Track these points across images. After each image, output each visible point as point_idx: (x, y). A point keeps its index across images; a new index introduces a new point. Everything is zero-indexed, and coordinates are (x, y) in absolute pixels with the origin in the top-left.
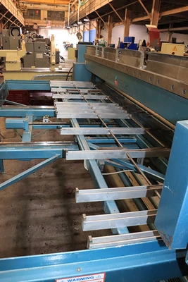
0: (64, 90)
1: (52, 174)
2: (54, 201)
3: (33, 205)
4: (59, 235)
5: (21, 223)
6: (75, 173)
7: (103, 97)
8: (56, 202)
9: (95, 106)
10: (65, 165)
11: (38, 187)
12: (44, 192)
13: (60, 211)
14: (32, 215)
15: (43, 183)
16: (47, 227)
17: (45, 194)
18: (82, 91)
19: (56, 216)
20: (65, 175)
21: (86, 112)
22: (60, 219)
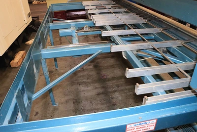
0: (94, 7)
1: (91, 67)
2: (96, 84)
3: (82, 88)
4: (102, 106)
5: (76, 100)
6: (106, 65)
7: (123, 10)
8: (97, 85)
9: (119, 15)
10: (99, 60)
11: (83, 76)
12: (88, 79)
13: (101, 91)
14: (82, 95)
15: (86, 73)
16: (93, 102)
17: (89, 81)
18: (107, 7)
19: (98, 94)
20: (100, 67)
21: (115, 20)
22: (101, 96)
